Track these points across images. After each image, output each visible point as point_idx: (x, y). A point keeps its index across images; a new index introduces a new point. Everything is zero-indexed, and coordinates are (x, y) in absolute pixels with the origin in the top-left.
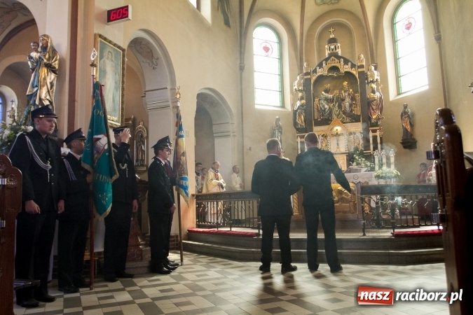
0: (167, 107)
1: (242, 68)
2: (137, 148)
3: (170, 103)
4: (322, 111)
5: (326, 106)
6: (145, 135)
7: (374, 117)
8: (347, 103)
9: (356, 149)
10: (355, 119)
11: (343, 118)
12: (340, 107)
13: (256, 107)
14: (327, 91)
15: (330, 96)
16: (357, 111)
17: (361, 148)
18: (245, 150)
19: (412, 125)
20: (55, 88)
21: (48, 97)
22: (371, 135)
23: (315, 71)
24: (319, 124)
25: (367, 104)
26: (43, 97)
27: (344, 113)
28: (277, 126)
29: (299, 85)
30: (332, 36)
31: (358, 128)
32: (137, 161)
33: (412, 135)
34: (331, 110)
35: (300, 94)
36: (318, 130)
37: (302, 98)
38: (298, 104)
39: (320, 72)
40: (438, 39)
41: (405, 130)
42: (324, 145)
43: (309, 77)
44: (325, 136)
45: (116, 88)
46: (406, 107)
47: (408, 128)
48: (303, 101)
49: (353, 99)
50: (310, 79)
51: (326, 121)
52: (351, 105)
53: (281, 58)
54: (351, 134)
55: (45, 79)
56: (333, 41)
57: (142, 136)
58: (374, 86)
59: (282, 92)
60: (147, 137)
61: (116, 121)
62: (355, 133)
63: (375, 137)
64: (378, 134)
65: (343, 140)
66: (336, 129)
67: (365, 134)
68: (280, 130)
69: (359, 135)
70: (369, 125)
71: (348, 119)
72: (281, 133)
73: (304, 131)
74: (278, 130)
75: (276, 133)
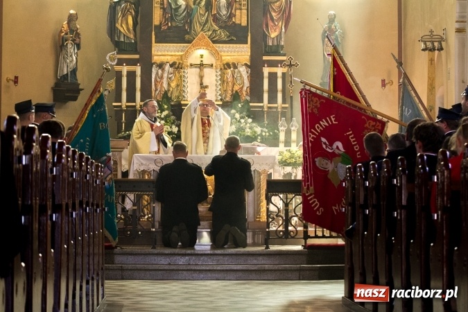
4: (170, 11)
5: (182, 2)
7: (273, 35)
10: (236, 35)
11: (215, 31)
12: (209, 6)
16: (241, 18)
17: (245, 96)
22: (266, 71)
27: (215, 19)
28: (72, 31)
31: (241, 53)
36: (163, 52)
42: (173, 85)
44: (177, 66)
46: (332, 20)
51: (180, 33)
52: (229, 4)
54: (228, 66)
62: (235, 67)
63: (273, 77)
64: (279, 71)
65: (211, 77)
66: (200, 53)
67: (255, 68)
68: (77, 41)
69: (243, 70)
70: (262, 51)
71: (223, 35)
72: (78, 46)
73: (133, 48)
74: (73, 40)
75: (70, 46)
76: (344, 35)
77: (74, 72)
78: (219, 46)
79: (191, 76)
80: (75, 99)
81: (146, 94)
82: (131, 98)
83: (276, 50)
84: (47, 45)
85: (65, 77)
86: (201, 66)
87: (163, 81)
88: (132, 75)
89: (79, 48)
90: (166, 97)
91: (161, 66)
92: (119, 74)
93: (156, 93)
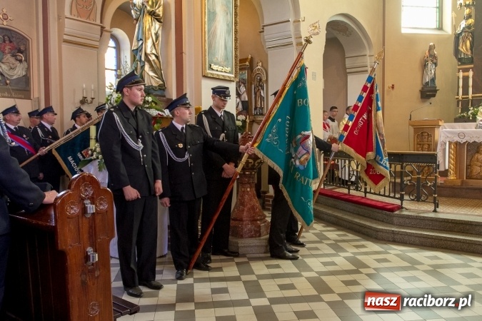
0: (291, 44)
2: (255, 94)
3: (293, 40)
6: (264, 79)
13: (404, 31)
18: (386, 88)
20: (160, 39)
21: (154, 52)
26: (148, 52)
28: (431, 56)
32: (256, 108)
38: (463, 25)
45: (228, 32)
48: (471, 21)
55: (150, 29)
57: (261, 80)
60: (267, 80)
61: (230, 73)
68: (435, 61)
72: (436, 64)
73: (470, 61)
74: (432, 61)
75: (429, 65)
77: (433, 80)
80: (434, 96)
82: (466, 92)
84: (417, 66)
85: (427, 83)
89: (436, 65)
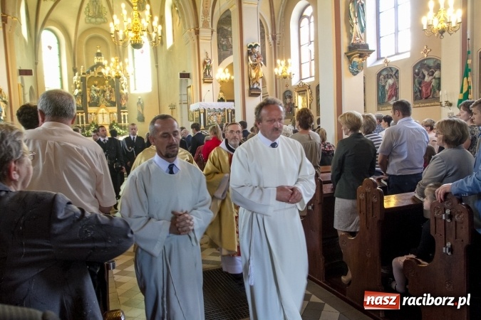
1: (36, 64)
4: (92, 98)
5: (96, 95)
7: (123, 104)
8: (108, 93)
9: (114, 122)
10: (113, 104)
11: (106, 103)
12: (104, 96)
14: (95, 86)
15: (98, 89)
16: (114, 99)
19: (143, 110)
22: (122, 114)
23: (88, 73)
24: (91, 105)
25: (119, 96)
27: (106, 100)
29: (78, 79)
30: (99, 51)
31: (115, 109)
33: (142, 115)
34: (98, 98)
35: (78, 86)
36: (91, 110)
37: (79, 88)
38: (77, 92)
39: (92, 73)
40: (157, 67)
41: (139, 112)
43: (84, 76)
46: (140, 99)
47: (141, 110)
48: (80, 90)
49: (111, 92)
50: (85, 78)
52: (110, 96)
53: (60, 55)
54: (111, 113)
56: (99, 55)
58: (123, 86)
59: (61, 79)
62: (113, 113)
63: (124, 116)
64: (126, 114)
65: (106, 117)
66: (102, 110)
67: (119, 113)
69: (115, 114)
70: (121, 108)
71: (109, 104)
73: (82, 109)
76: (143, 103)
78: (108, 108)
79: (100, 116)
81: (87, 122)
82: (83, 123)
83: (124, 108)
86: (103, 113)
87: (92, 118)
88: (82, 117)
90: (93, 122)
91: (91, 114)
92: (78, 117)
93: (90, 122)
